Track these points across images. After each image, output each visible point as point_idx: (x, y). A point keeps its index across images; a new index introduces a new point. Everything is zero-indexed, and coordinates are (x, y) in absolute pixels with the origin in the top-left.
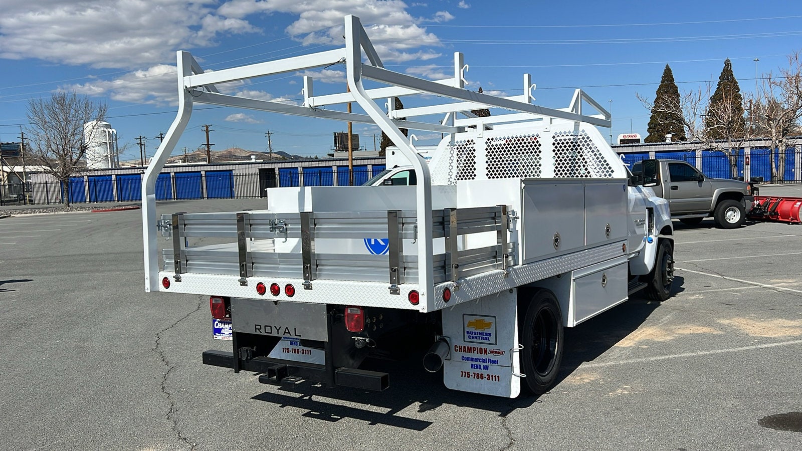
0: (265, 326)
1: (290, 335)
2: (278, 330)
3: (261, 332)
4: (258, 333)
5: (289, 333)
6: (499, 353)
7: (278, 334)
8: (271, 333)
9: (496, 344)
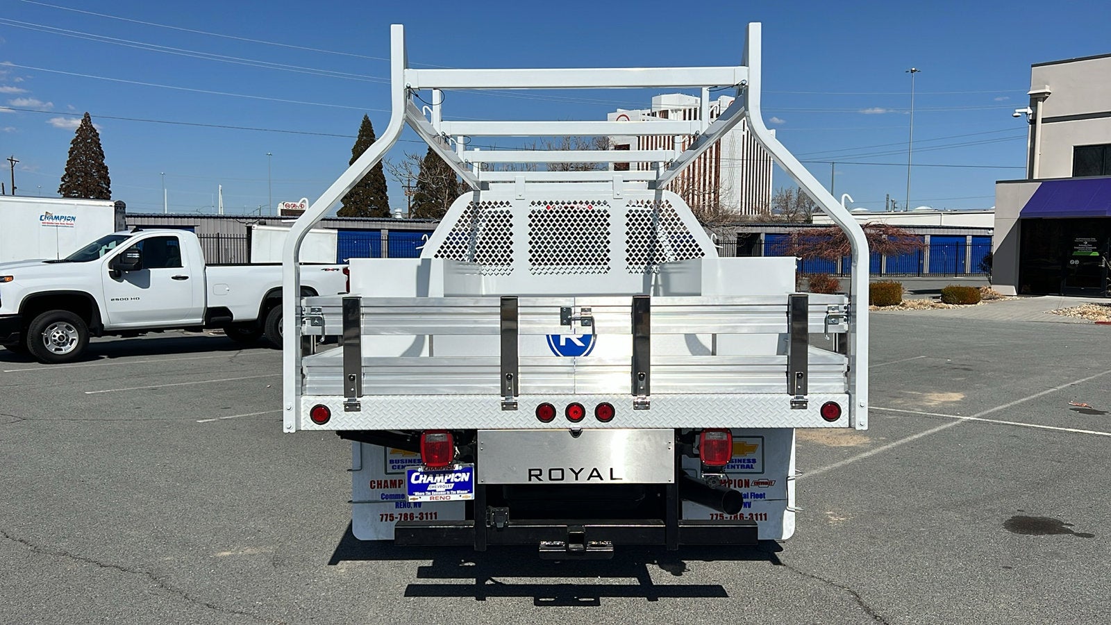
0: (550, 470)
1: (602, 479)
2: (577, 474)
3: (540, 480)
4: (534, 481)
5: (599, 476)
6: (766, 483)
7: (577, 479)
8: (562, 479)
9: (763, 472)
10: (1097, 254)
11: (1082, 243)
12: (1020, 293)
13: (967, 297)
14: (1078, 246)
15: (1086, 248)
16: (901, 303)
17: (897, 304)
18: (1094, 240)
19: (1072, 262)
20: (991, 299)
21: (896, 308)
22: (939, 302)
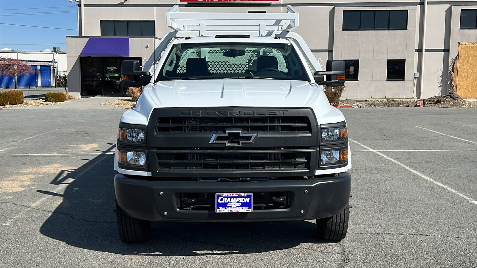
10: (117, 75)
11: (110, 70)
12: (83, 95)
13: (59, 98)
14: (108, 71)
15: (112, 72)
16: (24, 103)
17: (22, 103)
18: (115, 68)
19: (106, 79)
20: (69, 99)
21: (22, 106)
22: (44, 102)
